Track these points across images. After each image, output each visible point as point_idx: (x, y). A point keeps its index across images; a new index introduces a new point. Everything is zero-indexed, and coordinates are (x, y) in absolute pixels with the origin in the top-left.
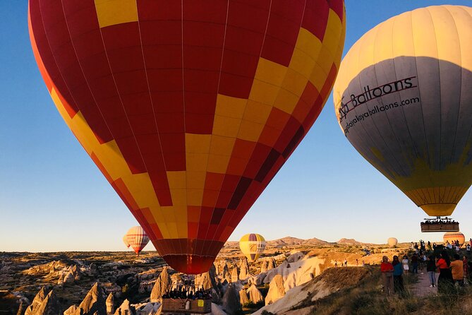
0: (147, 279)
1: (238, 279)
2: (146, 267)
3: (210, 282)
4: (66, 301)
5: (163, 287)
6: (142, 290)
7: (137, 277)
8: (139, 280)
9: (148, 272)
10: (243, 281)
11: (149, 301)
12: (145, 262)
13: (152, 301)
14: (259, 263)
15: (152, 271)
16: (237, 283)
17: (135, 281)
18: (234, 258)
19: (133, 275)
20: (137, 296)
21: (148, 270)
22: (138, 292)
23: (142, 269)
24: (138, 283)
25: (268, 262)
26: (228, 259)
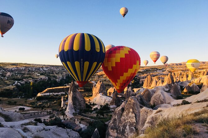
0: (143, 78)
1: (187, 80)
2: (143, 73)
3: (171, 81)
4: (111, 85)
5: (149, 82)
6: (141, 83)
7: (139, 77)
8: (140, 79)
9: (143, 75)
10: (189, 81)
11: (143, 88)
12: (142, 71)
13: (144, 88)
14: (200, 72)
15: (145, 75)
16: (186, 82)
17: (138, 79)
18: (186, 70)
19: (137, 76)
20: (138, 85)
21: (144, 74)
22: (139, 83)
23: (141, 74)
24: (139, 80)
25: (204, 72)
26: (182, 70)
